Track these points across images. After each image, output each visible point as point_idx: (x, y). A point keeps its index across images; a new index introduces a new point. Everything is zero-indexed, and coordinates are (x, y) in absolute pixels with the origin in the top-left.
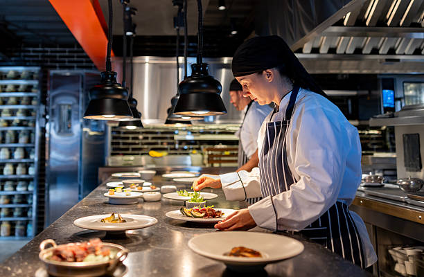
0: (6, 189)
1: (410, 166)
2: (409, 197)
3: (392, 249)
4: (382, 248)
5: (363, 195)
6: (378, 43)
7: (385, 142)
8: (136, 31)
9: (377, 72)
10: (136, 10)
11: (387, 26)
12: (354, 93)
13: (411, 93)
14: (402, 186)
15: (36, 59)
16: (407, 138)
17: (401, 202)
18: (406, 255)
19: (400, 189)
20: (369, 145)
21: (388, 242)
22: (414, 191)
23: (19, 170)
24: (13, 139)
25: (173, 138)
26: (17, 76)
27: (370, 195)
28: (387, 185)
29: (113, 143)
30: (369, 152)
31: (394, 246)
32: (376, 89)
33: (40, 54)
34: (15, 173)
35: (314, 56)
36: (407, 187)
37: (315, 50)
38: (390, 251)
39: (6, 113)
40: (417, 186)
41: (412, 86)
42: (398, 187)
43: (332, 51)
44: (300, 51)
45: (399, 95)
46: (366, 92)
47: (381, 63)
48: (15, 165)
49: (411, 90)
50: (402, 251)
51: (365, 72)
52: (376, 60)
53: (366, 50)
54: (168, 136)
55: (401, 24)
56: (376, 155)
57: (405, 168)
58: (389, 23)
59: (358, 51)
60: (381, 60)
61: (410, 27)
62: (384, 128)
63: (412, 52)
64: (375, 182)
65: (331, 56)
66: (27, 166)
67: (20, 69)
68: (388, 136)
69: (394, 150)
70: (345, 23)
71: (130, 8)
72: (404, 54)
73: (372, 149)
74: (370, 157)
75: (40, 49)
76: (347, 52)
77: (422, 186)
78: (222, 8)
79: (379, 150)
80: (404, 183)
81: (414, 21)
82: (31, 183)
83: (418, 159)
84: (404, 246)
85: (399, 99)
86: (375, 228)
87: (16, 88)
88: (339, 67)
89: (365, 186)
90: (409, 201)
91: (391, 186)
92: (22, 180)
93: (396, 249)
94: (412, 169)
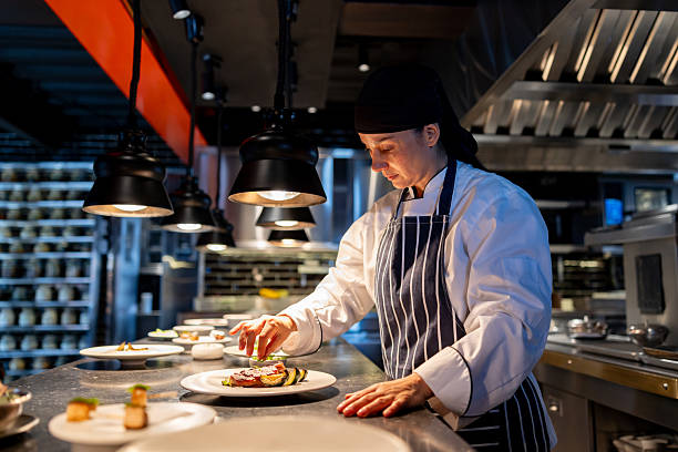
0: (45, 345)
1: (646, 305)
2: (646, 353)
3: (618, 438)
4: (601, 438)
5: (574, 351)
6: (598, 119)
7: (609, 278)
8: (228, 97)
9: (598, 169)
10: (220, 59)
11: (610, 83)
12: (563, 205)
13: (646, 206)
14: (635, 336)
15: (95, 152)
16: (641, 262)
17: (632, 361)
18: (641, 448)
19: (631, 342)
20: (587, 283)
21: (613, 427)
22: (655, 343)
23: (66, 318)
24: (58, 271)
25: (296, 271)
26: (66, 177)
27: (584, 352)
28: (610, 337)
29: (207, 278)
30: (585, 292)
31: (622, 433)
32: (596, 198)
33: (101, 145)
34: (59, 322)
35: (503, 139)
36: (643, 339)
37: (503, 131)
38: (616, 443)
39: (48, 232)
40: (658, 337)
41: (648, 195)
42: (628, 339)
43: (528, 131)
44: (480, 130)
45: (629, 207)
46: (581, 204)
47: (602, 151)
48: (60, 311)
49: (646, 200)
50: (634, 443)
51: (580, 169)
52: (595, 146)
53: (581, 131)
54: (291, 267)
55: (632, 79)
56: (598, 295)
57: (638, 310)
58: (613, 78)
59: (568, 132)
60: (602, 147)
61: (646, 84)
62: (607, 255)
63: (648, 135)
64: (593, 332)
65: (528, 139)
66: (77, 313)
67: (72, 166)
68: (613, 270)
69: (622, 288)
70: (545, 77)
71: (212, 56)
72: (637, 138)
73: (591, 289)
74: (587, 299)
75: (102, 137)
76: (552, 133)
77: (665, 336)
78: (364, 68)
79: (600, 290)
80: (638, 332)
81: (653, 76)
82: (84, 338)
83: (659, 294)
84: (637, 434)
85: (630, 213)
86: (592, 404)
87: (64, 196)
88: (543, 160)
89: (577, 339)
90: (646, 359)
91: (617, 338)
92: (70, 333)
93: (625, 439)
94: (649, 310)
